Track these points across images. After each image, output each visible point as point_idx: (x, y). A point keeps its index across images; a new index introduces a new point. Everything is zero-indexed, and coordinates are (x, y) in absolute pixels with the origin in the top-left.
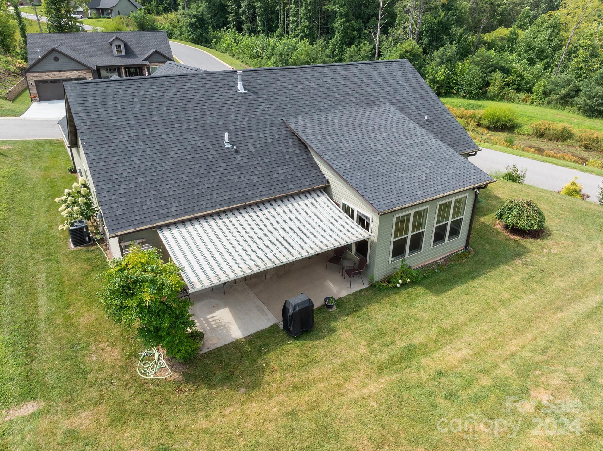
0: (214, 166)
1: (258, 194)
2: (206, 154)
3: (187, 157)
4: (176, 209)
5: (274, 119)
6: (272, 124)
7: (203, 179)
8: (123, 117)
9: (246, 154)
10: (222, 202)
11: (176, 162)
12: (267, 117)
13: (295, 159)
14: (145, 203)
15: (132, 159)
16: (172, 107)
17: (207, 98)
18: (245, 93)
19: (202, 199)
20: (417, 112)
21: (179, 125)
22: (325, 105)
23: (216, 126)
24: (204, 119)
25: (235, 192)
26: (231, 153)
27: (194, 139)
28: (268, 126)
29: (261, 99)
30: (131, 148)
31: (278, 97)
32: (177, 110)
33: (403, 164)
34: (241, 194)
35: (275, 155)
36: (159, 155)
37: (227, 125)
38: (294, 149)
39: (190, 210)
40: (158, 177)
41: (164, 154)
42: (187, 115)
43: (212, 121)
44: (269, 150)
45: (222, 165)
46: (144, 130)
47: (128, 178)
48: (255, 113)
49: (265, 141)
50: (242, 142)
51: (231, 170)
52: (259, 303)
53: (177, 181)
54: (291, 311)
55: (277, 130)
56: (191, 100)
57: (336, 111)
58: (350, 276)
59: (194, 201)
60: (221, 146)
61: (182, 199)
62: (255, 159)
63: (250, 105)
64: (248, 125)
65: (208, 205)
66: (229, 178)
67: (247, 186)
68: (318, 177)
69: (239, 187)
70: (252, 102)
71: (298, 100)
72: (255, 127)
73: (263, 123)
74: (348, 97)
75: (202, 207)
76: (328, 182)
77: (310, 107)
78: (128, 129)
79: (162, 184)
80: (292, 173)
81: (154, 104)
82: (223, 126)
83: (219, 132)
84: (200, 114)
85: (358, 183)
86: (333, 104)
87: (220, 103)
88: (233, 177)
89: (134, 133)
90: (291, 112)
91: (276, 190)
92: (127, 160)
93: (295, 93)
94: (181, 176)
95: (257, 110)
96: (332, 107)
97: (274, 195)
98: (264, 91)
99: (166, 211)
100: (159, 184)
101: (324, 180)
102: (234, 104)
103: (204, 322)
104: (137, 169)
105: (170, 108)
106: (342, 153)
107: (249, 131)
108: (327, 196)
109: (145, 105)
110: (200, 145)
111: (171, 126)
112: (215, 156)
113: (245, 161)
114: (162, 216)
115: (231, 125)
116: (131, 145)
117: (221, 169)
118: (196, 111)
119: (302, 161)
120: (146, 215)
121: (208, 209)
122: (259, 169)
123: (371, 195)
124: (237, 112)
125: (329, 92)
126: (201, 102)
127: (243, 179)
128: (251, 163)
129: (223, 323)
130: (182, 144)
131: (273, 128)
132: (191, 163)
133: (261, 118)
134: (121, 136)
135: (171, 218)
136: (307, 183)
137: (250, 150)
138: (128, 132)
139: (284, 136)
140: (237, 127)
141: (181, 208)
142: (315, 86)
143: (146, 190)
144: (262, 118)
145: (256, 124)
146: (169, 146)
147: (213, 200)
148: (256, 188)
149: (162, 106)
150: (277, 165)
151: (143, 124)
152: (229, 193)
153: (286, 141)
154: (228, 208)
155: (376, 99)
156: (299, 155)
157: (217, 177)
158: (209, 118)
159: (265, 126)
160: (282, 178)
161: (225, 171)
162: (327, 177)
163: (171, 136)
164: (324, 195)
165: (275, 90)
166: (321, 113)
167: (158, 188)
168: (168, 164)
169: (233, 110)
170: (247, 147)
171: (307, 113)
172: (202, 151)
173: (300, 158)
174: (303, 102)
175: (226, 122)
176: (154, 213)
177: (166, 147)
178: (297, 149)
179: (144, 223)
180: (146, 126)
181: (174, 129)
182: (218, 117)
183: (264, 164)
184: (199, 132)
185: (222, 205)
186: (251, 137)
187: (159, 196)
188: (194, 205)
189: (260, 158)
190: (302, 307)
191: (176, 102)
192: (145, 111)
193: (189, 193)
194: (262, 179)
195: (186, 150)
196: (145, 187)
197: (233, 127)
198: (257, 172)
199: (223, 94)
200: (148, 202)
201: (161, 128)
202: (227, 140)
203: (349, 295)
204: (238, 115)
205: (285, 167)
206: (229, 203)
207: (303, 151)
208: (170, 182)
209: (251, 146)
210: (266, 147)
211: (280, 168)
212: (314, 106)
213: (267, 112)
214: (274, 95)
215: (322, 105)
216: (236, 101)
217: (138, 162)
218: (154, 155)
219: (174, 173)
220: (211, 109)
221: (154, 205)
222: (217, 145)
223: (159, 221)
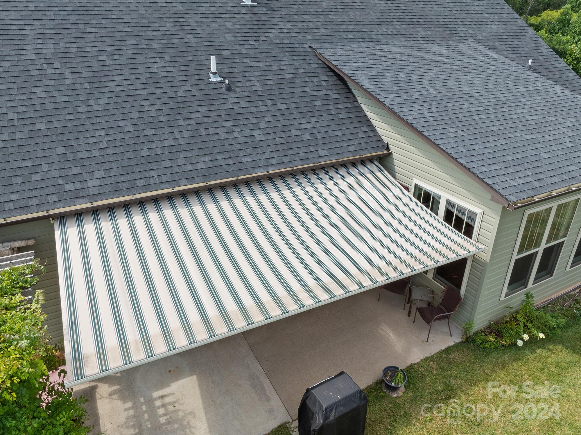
0: (185, 111)
1: (262, 163)
2: (174, 89)
3: (138, 92)
4: (97, 183)
5: (297, 45)
6: (293, 52)
7: (161, 131)
8: (36, 22)
9: (246, 94)
10: (192, 174)
11: (116, 100)
12: (286, 42)
13: (331, 107)
14: (38, 169)
15: (33, 90)
16: (127, 16)
17: (189, 8)
18: (252, 6)
19: (154, 166)
20: (514, 55)
21: (135, 42)
22: (379, 33)
23: (198, 49)
24: (179, 37)
25: (218, 157)
26: (220, 91)
27: (156, 65)
28: (287, 54)
29: (278, 16)
30: (36, 72)
31: (304, 16)
32: (136, 20)
33: (523, 119)
34: (230, 161)
35: (297, 100)
36: (87, 85)
37: (218, 48)
38: (329, 92)
39: (126, 185)
40: (76, 123)
41: (96, 85)
42: (150, 29)
43: (193, 40)
44: (287, 91)
45: (200, 109)
46: (68, 45)
47: (16, 122)
48: (267, 35)
49: (279, 77)
50: (240, 75)
51: (217, 119)
52: (256, 368)
53: (112, 131)
54: (318, 421)
55: (301, 62)
56: (162, 8)
57: (396, 43)
58: (428, 321)
59: (137, 169)
60: (204, 80)
61: (115, 165)
62: (260, 103)
63: (260, 23)
64: (254, 51)
65: (164, 178)
66: (211, 131)
67: (244, 146)
68: (371, 139)
69: (227, 148)
70: (263, 19)
71: (337, 23)
72: (266, 55)
73: (278, 50)
74: (412, 26)
75: (152, 181)
76: (388, 148)
77: (355, 33)
78: (40, 41)
79: (80, 136)
80: (325, 129)
81: (96, 9)
82: (210, 48)
83: (203, 58)
84: (173, 28)
85: (454, 145)
86: (390, 33)
87: (210, 16)
88: (218, 131)
89: (49, 48)
90: (325, 37)
91: (296, 158)
92: (24, 91)
93: (331, 13)
94: (121, 123)
95: (270, 31)
96: (389, 36)
97: (291, 165)
98: (284, 6)
99: (78, 185)
100: (75, 136)
101: (379, 144)
102: (232, 20)
103: (144, 408)
104: (38, 107)
105: (124, 16)
106: (415, 97)
107: (253, 60)
108: (386, 172)
109: (80, 9)
110: (165, 74)
111: (118, 43)
112: (190, 94)
113: (243, 105)
114: (66, 196)
115: (225, 48)
116: (39, 67)
117: (198, 115)
118: (167, 24)
119: (342, 111)
120: (35, 193)
121: (162, 186)
122: (267, 119)
123: (484, 169)
124: (237, 31)
125: (384, 17)
126: (178, 12)
127: (236, 135)
128: (254, 109)
129: (181, 414)
130: (133, 71)
131: (295, 58)
132: (143, 103)
133: (275, 42)
134: (22, 52)
135: (86, 200)
136: (352, 148)
137: (254, 88)
138: (38, 46)
139: (312, 70)
140: (235, 52)
141: (109, 181)
142: (363, 7)
143: (47, 146)
144: (278, 42)
145: (266, 50)
146: (108, 73)
147: (176, 169)
148: (259, 151)
149: (111, 12)
150: (299, 116)
151: (69, 36)
152: (207, 158)
153: (316, 79)
154: (203, 184)
155: (454, 32)
156: (337, 102)
157: (189, 128)
158: (188, 36)
159: (281, 54)
160: (307, 137)
161: (206, 120)
162: (386, 140)
163: (115, 57)
164: (381, 171)
165: (301, 6)
166: (372, 44)
167: (72, 143)
168: (101, 101)
169: (230, 27)
170: (248, 84)
171: (350, 41)
172: (168, 85)
173: (340, 106)
174: (344, 27)
175: (216, 43)
176: (52, 190)
177: (102, 74)
178: (335, 92)
179: (26, 208)
180: (73, 40)
181: (124, 48)
182: (203, 35)
183: (277, 113)
184: (167, 55)
185: (190, 180)
186: (258, 69)
187: (70, 157)
188: (137, 176)
189: (269, 102)
190: (342, 410)
191: (135, 8)
192: (78, 17)
193: (130, 155)
194: (272, 136)
195: (138, 82)
196: (46, 140)
197: (228, 52)
198: (262, 125)
199: (215, 5)
200: (45, 168)
201: (100, 44)
202: (213, 69)
203: (426, 359)
204: (238, 35)
205: (314, 120)
206: (205, 177)
207: (345, 96)
208: (98, 133)
209: (256, 83)
210: (282, 86)
211: (304, 121)
212: (361, 33)
213: (287, 35)
214: (298, 13)
215: (373, 33)
216: (236, 16)
217: (43, 95)
218: (78, 86)
219: (107, 119)
220: (194, 23)
221: (56, 173)
222: (196, 77)
223: (59, 204)
